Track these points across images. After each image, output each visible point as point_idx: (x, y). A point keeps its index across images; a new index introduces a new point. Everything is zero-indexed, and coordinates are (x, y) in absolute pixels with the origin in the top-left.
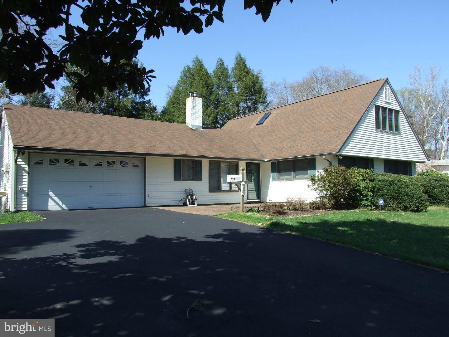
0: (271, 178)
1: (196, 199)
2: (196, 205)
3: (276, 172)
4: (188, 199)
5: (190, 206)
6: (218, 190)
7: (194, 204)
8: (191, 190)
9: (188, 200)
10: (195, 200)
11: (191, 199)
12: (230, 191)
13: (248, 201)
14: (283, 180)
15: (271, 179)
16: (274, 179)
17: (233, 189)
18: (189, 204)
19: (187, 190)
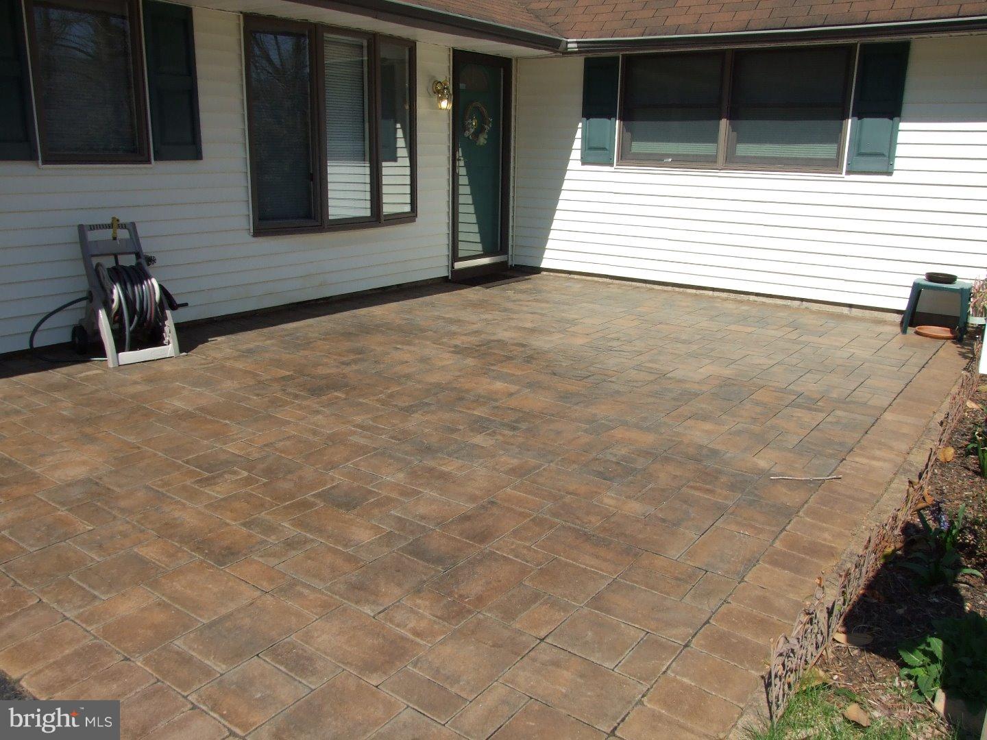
0: (577, 144)
1: (168, 300)
2: (169, 348)
3: (610, 115)
4: (107, 303)
5: (128, 357)
6: (308, 216)
7: (156, 339)
8: (123, 234)
9: (102, 315)
10: (161, 305)
11: (130, 302)
12: (377, 218)
13: (459, 265)
14: (655, 160)
15: (576, 154)
16: (596, 154)
17: (387, 209)
18: (120, 348)
19: (92, 236)
